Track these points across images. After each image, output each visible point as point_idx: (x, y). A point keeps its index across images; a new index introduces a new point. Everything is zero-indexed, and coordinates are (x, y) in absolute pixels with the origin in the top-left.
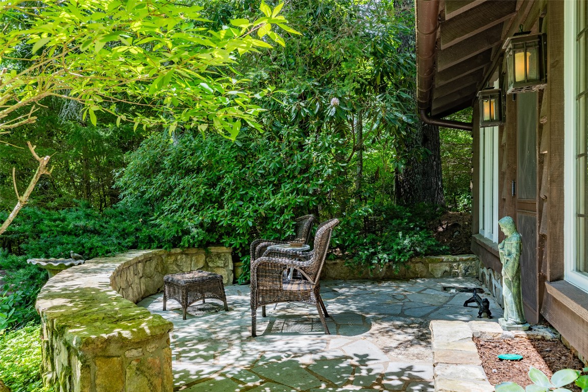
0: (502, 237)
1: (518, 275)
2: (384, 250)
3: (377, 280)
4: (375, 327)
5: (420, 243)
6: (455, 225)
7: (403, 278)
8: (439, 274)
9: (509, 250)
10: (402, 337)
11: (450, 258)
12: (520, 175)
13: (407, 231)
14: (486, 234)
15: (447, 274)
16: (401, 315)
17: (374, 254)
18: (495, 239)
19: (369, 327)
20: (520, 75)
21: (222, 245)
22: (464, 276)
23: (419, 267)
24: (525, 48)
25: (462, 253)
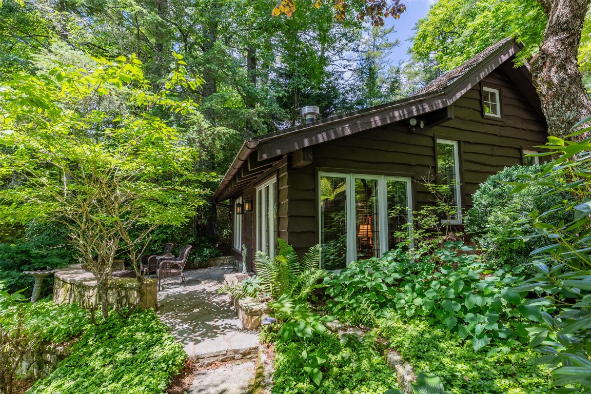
0: (242, 249)
1: (246, 259)
2: (198, 256)
3: (195, 268)
4: (203, 282)
5: (212, 253)
6: (223, 244)
7: (206, 267)
8: (219, 264)
9: (244, 253)
10: (213, 283)
11: (224, 257)
12: (247, 231)
13: (207, 248)
14: (237, 248)
15: (223, 264)
16: (210, 278)
17: (195, 258)
18: (240, 250)
19: (201, 283)
20: (247, 209)
21: (121, 258)
22: (229, 264)
23: (212, 262)
24: (248, 203)
25: (227, 256)
